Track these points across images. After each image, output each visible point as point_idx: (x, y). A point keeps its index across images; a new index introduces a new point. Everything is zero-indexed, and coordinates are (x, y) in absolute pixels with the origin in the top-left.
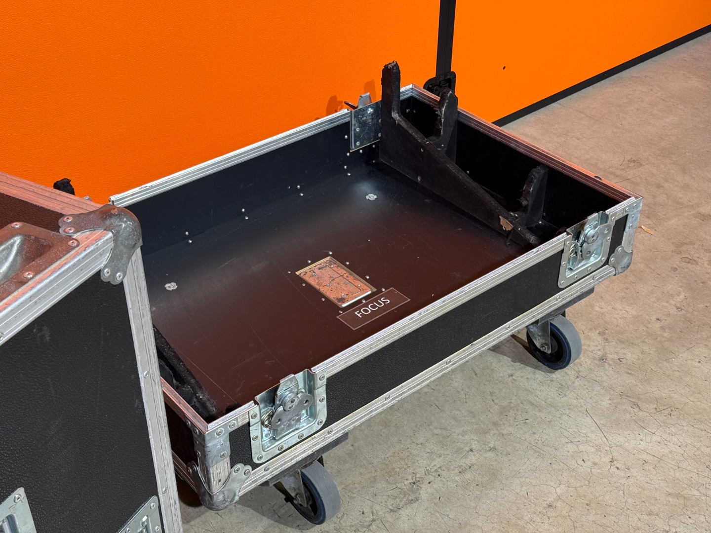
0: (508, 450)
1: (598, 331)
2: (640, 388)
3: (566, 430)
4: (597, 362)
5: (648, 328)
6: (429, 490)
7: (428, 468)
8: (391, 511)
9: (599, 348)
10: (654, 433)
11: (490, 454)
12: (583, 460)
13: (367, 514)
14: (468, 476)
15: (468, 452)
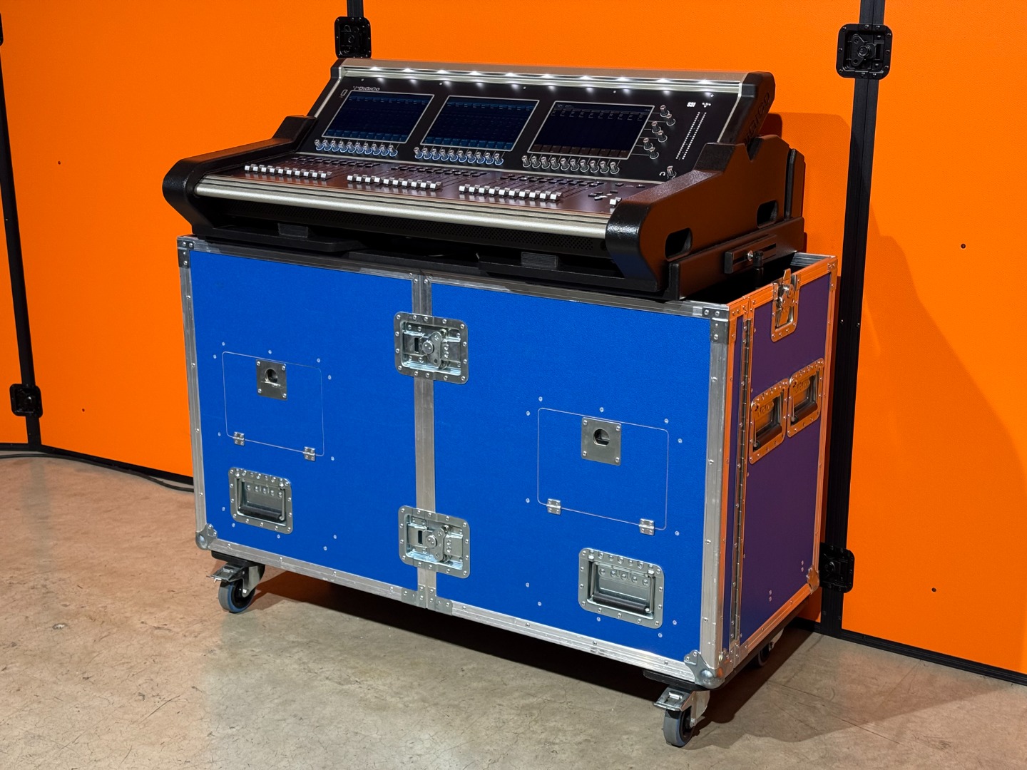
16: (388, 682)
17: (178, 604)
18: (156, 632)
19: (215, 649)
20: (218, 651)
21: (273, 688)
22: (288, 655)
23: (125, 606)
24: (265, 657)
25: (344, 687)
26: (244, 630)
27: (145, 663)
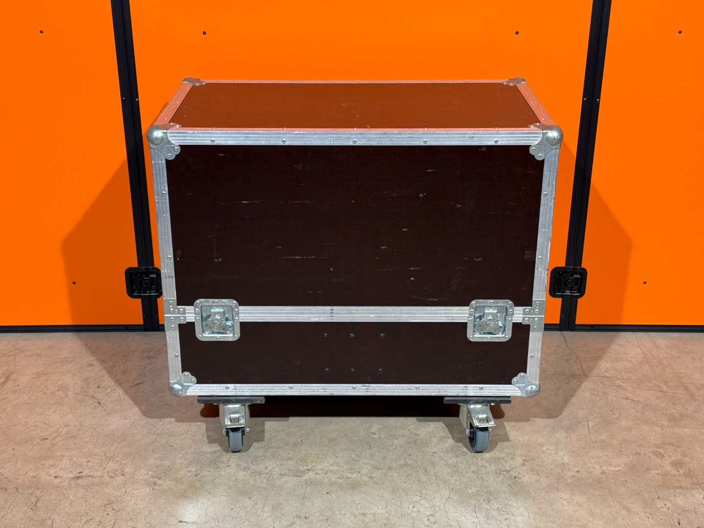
0: (380, 482)
1: (525, 458)
2: (505, 495)
3: (426, 490)
4: (498, 471)
5: (563, 472)
6: (312, 476)
7: (325, 468)
8: (281, 474)
9: (511, 466)
10: (477, 517)
11: (367, 479)
12: (414, 507)
13: (267, 469)
14: (341, 481)
15: (356, 472)
16: (332, 462)
17: (67, 449)
18: (80, 481)
19: (155, 480)
20: (160, 482)
21: (250, 498)
22: (224, 465)
23: (20, 467)
24: (209, 473)
25: (306, 477)
26: (158, 455)
27: (108, 514)
